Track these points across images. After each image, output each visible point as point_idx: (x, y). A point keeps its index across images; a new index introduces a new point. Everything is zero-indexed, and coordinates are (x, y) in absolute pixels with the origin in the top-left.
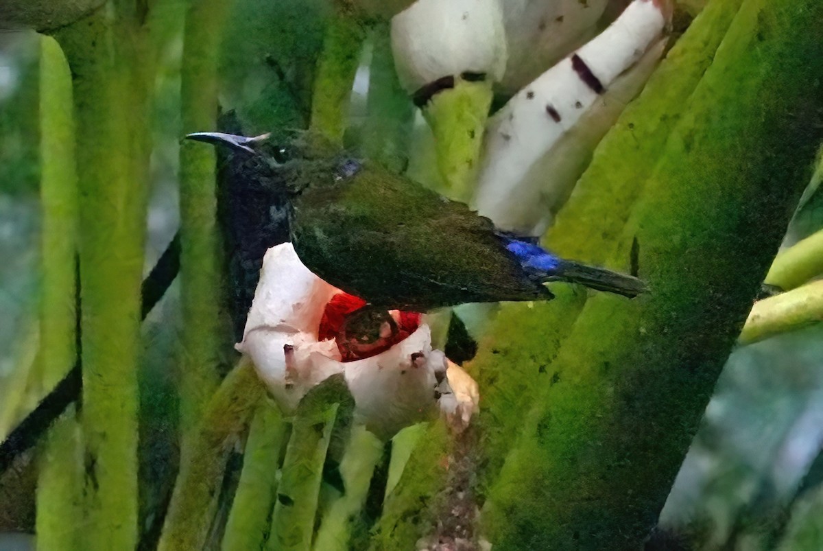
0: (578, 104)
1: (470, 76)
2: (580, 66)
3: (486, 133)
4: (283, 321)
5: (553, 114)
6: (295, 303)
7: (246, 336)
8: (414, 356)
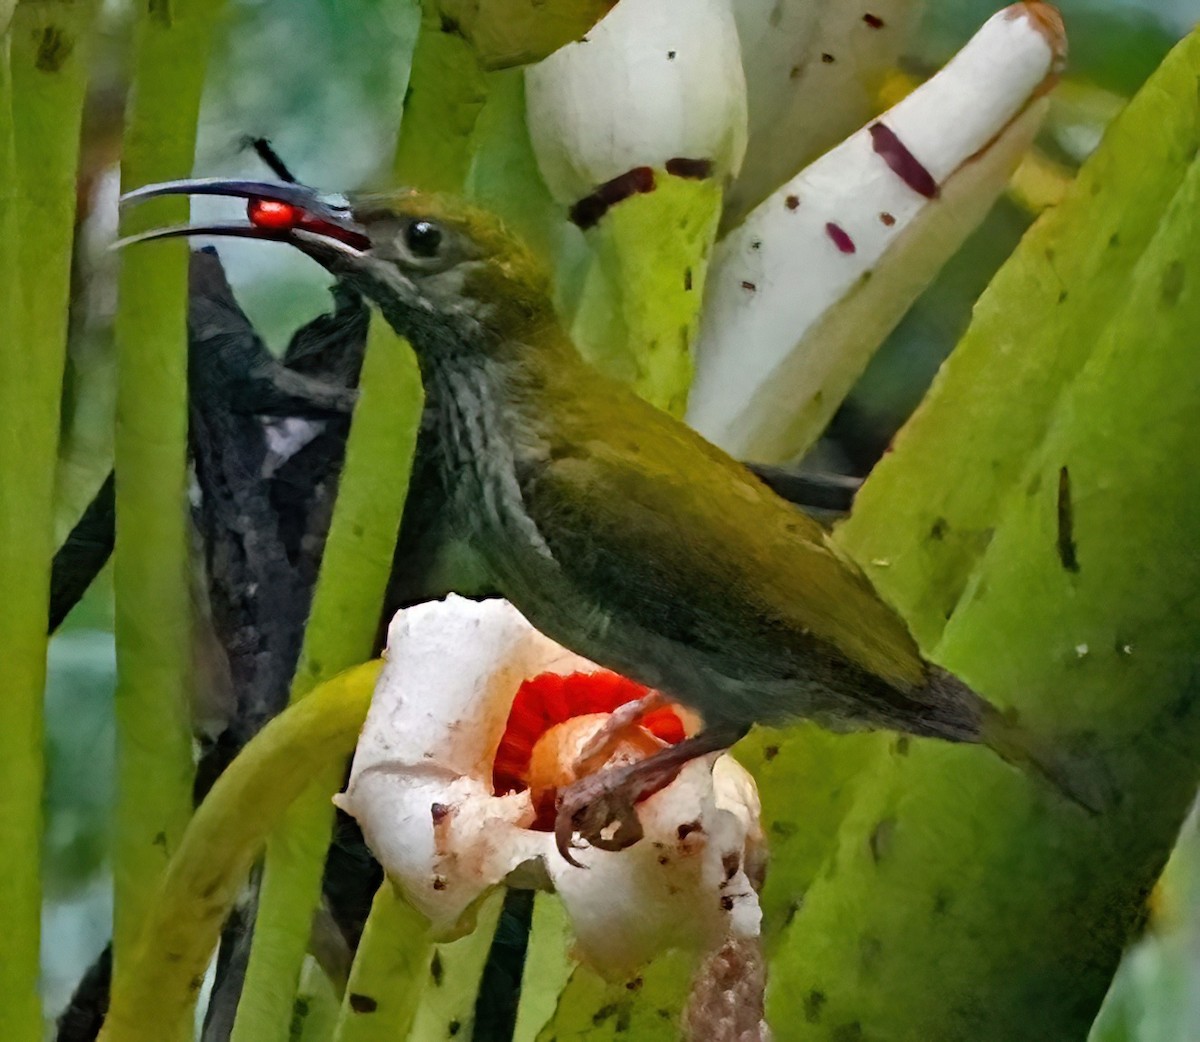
0: (888, 220)
1: (682, 167)
2: (886, 143)
3: (713, 275)
4: (428, 755)
5: (842, 240)
6: (453, 721)
7: (356, 781)
8: (684, 830)
